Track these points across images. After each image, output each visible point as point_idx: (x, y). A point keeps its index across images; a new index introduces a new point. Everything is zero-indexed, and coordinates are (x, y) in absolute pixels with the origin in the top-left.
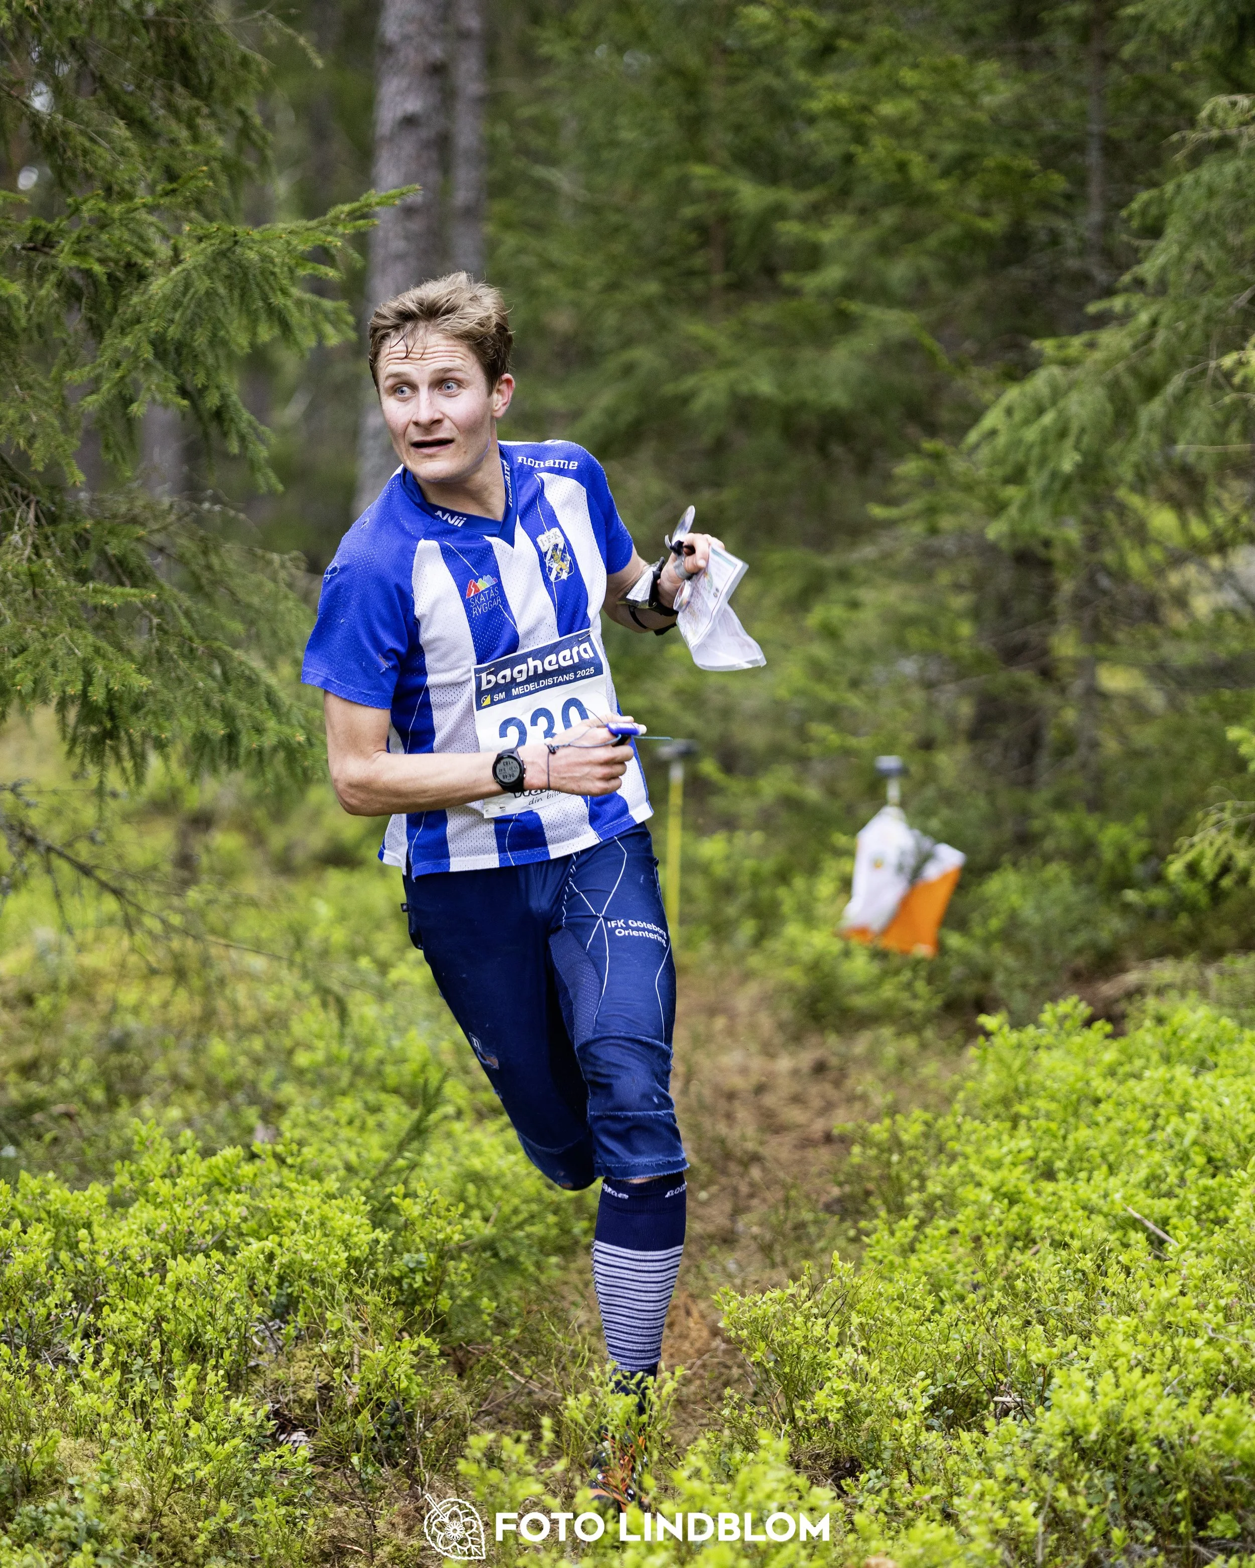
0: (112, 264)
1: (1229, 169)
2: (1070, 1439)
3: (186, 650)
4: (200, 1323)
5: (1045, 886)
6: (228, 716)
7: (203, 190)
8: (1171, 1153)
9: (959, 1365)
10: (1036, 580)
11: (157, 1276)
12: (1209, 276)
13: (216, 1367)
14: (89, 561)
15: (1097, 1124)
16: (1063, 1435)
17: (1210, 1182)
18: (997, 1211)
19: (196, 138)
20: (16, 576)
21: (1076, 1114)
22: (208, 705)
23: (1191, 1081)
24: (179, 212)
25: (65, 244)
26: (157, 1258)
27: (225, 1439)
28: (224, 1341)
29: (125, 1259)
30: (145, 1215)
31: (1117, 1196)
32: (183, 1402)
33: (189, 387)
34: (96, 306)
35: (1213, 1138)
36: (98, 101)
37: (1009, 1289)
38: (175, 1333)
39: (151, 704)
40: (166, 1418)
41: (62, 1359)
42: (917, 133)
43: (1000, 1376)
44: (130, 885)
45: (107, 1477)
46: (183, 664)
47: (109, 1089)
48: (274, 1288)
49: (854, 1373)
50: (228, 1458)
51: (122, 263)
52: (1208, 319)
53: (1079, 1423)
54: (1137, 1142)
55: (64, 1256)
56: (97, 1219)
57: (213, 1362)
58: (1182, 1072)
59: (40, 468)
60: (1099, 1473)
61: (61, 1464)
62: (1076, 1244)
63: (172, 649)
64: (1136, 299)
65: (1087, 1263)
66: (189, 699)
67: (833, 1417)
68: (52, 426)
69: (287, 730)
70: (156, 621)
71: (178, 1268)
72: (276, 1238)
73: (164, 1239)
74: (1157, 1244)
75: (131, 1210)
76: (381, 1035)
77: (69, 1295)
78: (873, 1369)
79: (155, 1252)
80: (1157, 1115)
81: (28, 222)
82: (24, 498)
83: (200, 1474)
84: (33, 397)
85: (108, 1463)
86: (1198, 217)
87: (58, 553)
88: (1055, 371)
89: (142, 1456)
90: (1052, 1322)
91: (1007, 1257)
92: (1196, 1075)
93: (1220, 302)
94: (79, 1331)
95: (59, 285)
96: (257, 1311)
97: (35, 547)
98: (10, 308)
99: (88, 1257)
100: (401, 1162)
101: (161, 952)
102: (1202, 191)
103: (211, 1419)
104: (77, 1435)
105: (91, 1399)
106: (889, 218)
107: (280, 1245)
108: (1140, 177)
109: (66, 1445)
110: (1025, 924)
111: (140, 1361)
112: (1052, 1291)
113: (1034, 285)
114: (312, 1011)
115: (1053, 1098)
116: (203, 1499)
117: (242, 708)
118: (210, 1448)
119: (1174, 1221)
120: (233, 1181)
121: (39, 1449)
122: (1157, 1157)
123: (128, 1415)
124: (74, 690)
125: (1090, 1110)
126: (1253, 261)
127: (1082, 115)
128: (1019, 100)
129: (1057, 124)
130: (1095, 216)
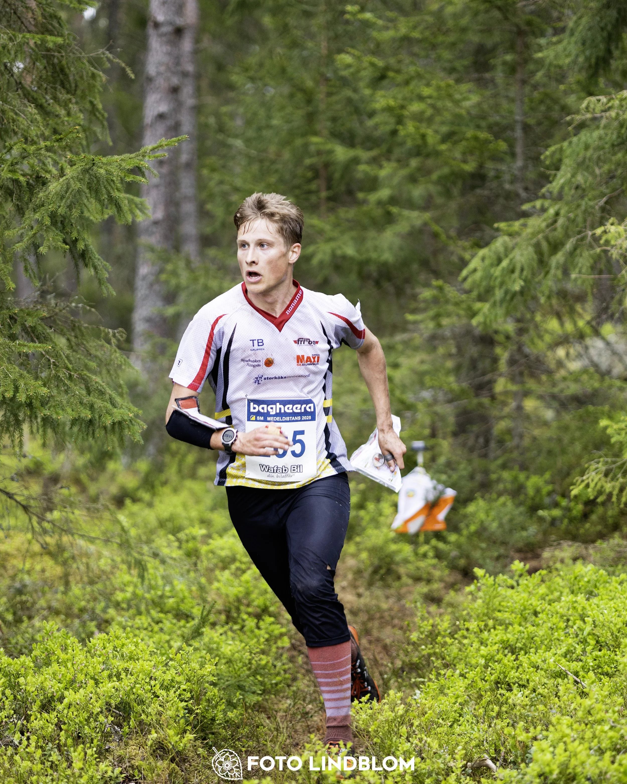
0: (29, 177)
1: (596, 134)
3: (68, 376)
4: (81, 725)
6: (92, 407)
8: (577, 639)
12: (584, 190)
13: (90, 748)
14: (17, 330)
15: (538, 625)
17: (599, 653)
19: (69, 114)
21: (526, 620)
22: (81, 403)
23: (586, 602)
24: (61, 151)
25: (5, 167)
28: (94, 734)
30: (53, 670)
31: (551, 661)
33: (69, 240)
34: (20, 199)
35: (599, 631)
36: (19, 94)
39: (52, 402)
40: (67, 773)
41: (10, 744)
42: (429, 120)
44: (32, 503)
46: (68, 383)
47: (14, 614)
51: (34, 176)
52: (585, 211)
54: (560, 634)
55: (8, 692)
57: (88, 745)
58: (582, 598)
63: (61, 375)
66: (72, 400)
70: (52, 360)
76: (160, 583)
77: (12, 712)
80: (568, 620)
86: (580, 159)
87: (0, 326)
88: (506, 238)
92: (588, 599)
93: (591, 203)
94: (17, 729)
95: (1, 188)
96: (111, 719)
102: (582, 146)
103: (89, 773)
105: (26, 764)
106: (414, 163)
108: (542, 143)
111: (50, 745)
115: (513, 612)
119: (582, 673)
122: (570, 641)
124: (8, 395)
125: (534, 618)
126: (607, 183)
127: (511, 112)
128: (479, 104)
129: (500, 116)
130: (520, 163)
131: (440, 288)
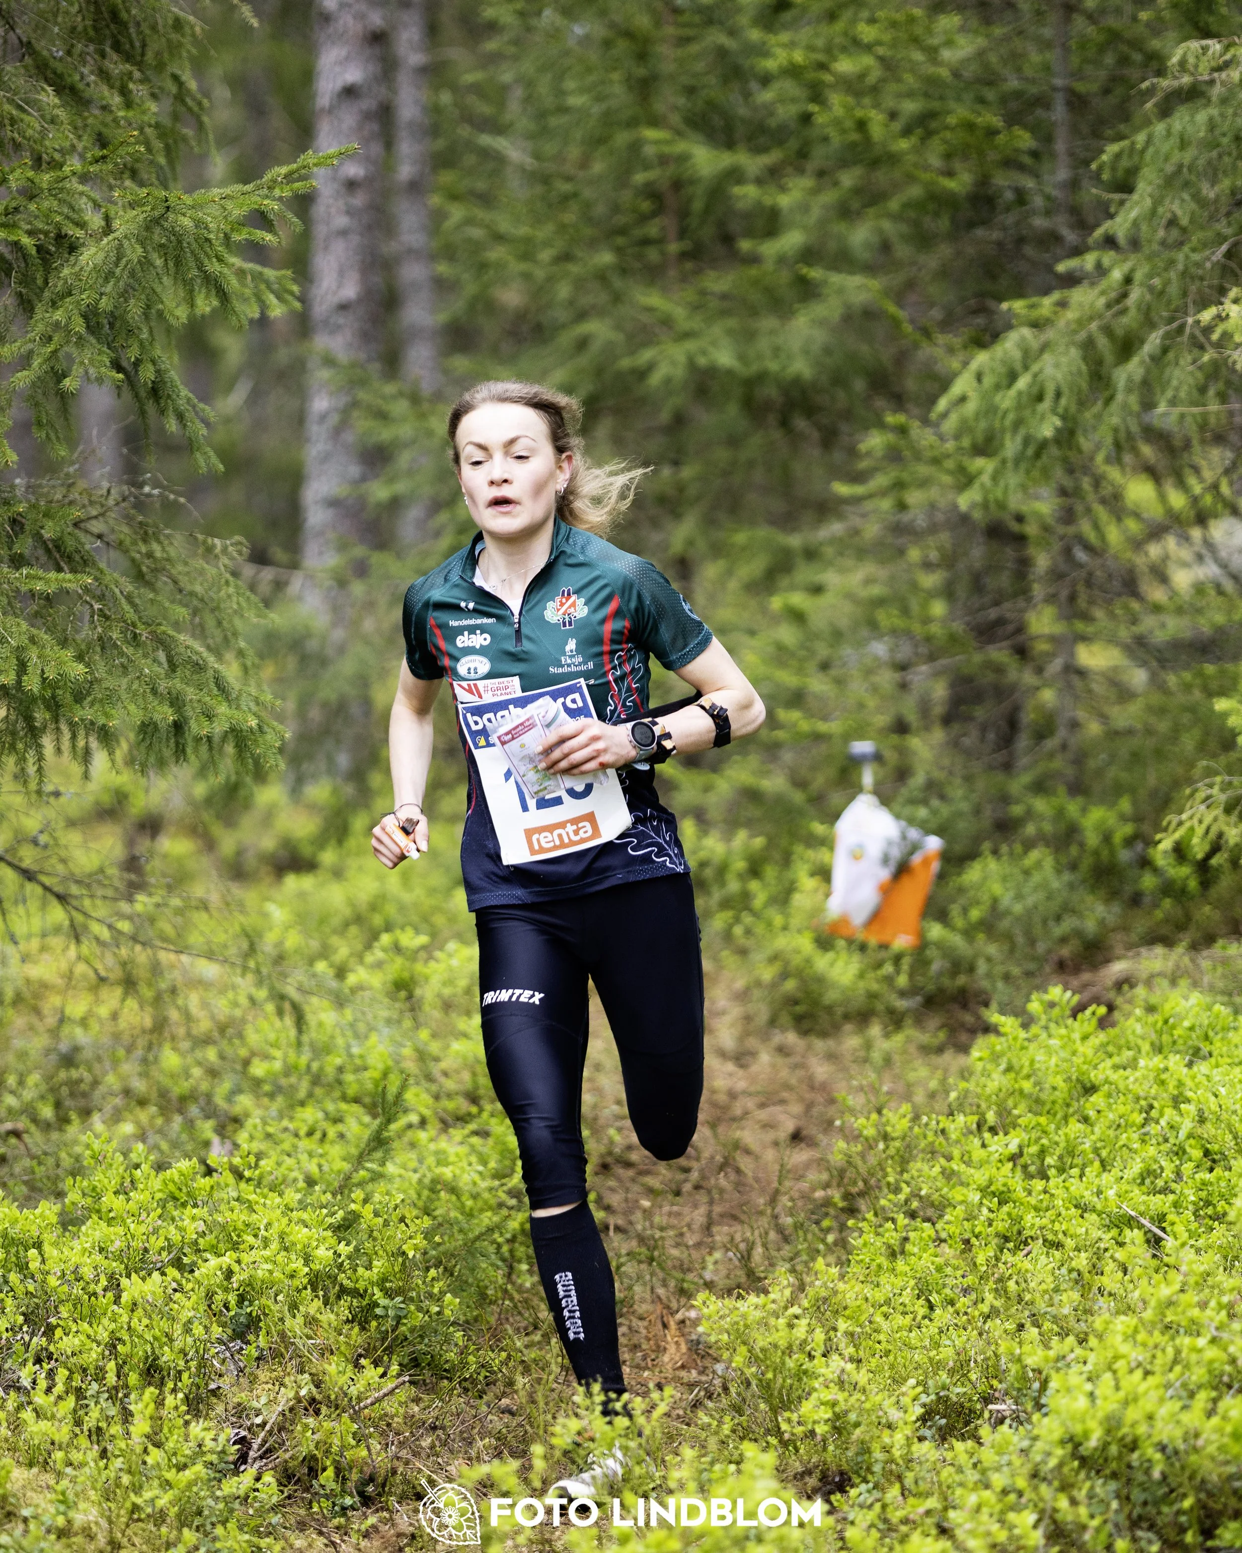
0: (41, 236)
1: (1202, 117)
2: (1069, 1446)
3: (129, 636)
4: (156, 1344)
5: (1027, 873)
6: (176, 702)
7: (137, 158)
8: (1166, 1147)
9: (951, 1372)
10: (1009, 552)
11: (110, 1295)
12: (1184, 230)
13: (174, 1391)
14: (25, 546)
15: (1088, 1118)
16: (1062, 1442)
17: (1207, 1176)
18: (985, 1211)
19: (128, 104)
22: (154, 692)
23: (1184, 1070)
24: (110, 181)
26: (111, 1277)
27: (185, 1467)
28: (182, 1363)
29: (77, 1279)
30: (97, 1233)
31: (1111, 1193)
32: (140, 1427)
33: (124, 363)
34: (25, 281)
35: (1209, 1130)
36: (25, 68)
37: (1001, 1291)
38: (131, 1356)
39: (96, 692)
40: (122, 1445)
41: (14, 1386)
42: (875, 90)
43: (995, 1383)
44: (75, 890)
45: (62, 1508)
46: (128, 651)
47: (57, 1105)
48: (233, 1307)
49: (841, 1383)
50: (190, 1485)
51: (52, 235)
52: (1184, 274)
53: (1078, 1429)
54: (1132, 1137)
55: (14, 1277)
56: (48, 1238)
57: (171, 1385)
58: (1176, 1063)
60: (1100, 1481)
61: (15, 1495)
62: (1069, 1243)
63: (115, 635)
64: (1108, 256)
65: (1082, 1261)
66: (135, 686)
67: (821, 1429)
69: (238, 716)
70: (97, 607)
71: (132, 1287)
72: (235, 1256)
73: (119, 1257)
74: (1155, 1242)
75: (83, 1228)
76: (340, 1041)
77: (20, 1319)
78: (862, 1377)
79: (109, 1271)
80: (1151, 1107)
83: (160, 1503)
85: (63, 1493)
86: (1170, 168)
88: (1026, 332)
89: (99, 1485)
90: (1047, 1325)
91: (997, 1259)
92: (1190, 1065)
93: (1196, 257)
94: (31, 1355)
96: (217, 1331)
99: (38, 1277)
100: (362, 1173)
101: (110, 960)
102: (1174, 141)
103: (170, 1445)
104: (31, 1465)
105: (44, 1425)
106: (848, 179)
107: (239, 1262)
109: (19, 1476)
110: (1007, 912)
111: (95, 1386)
112: (1046, 1292)
114: (266, 1018)
116: (164, 1530)
117: (190, 693)
118: (170, 1475)
119: (1171, 1217)
120: (189, 1194)
122: (1152, 1151)
123: (83, 1442)
124: (7, 680)
125: (1082, 1101)
126: (1228, 214)
127: (1047, 68)
128: (981, 54)
129: (1021, 79)
130: (1063, 174)
131: (902, 430)
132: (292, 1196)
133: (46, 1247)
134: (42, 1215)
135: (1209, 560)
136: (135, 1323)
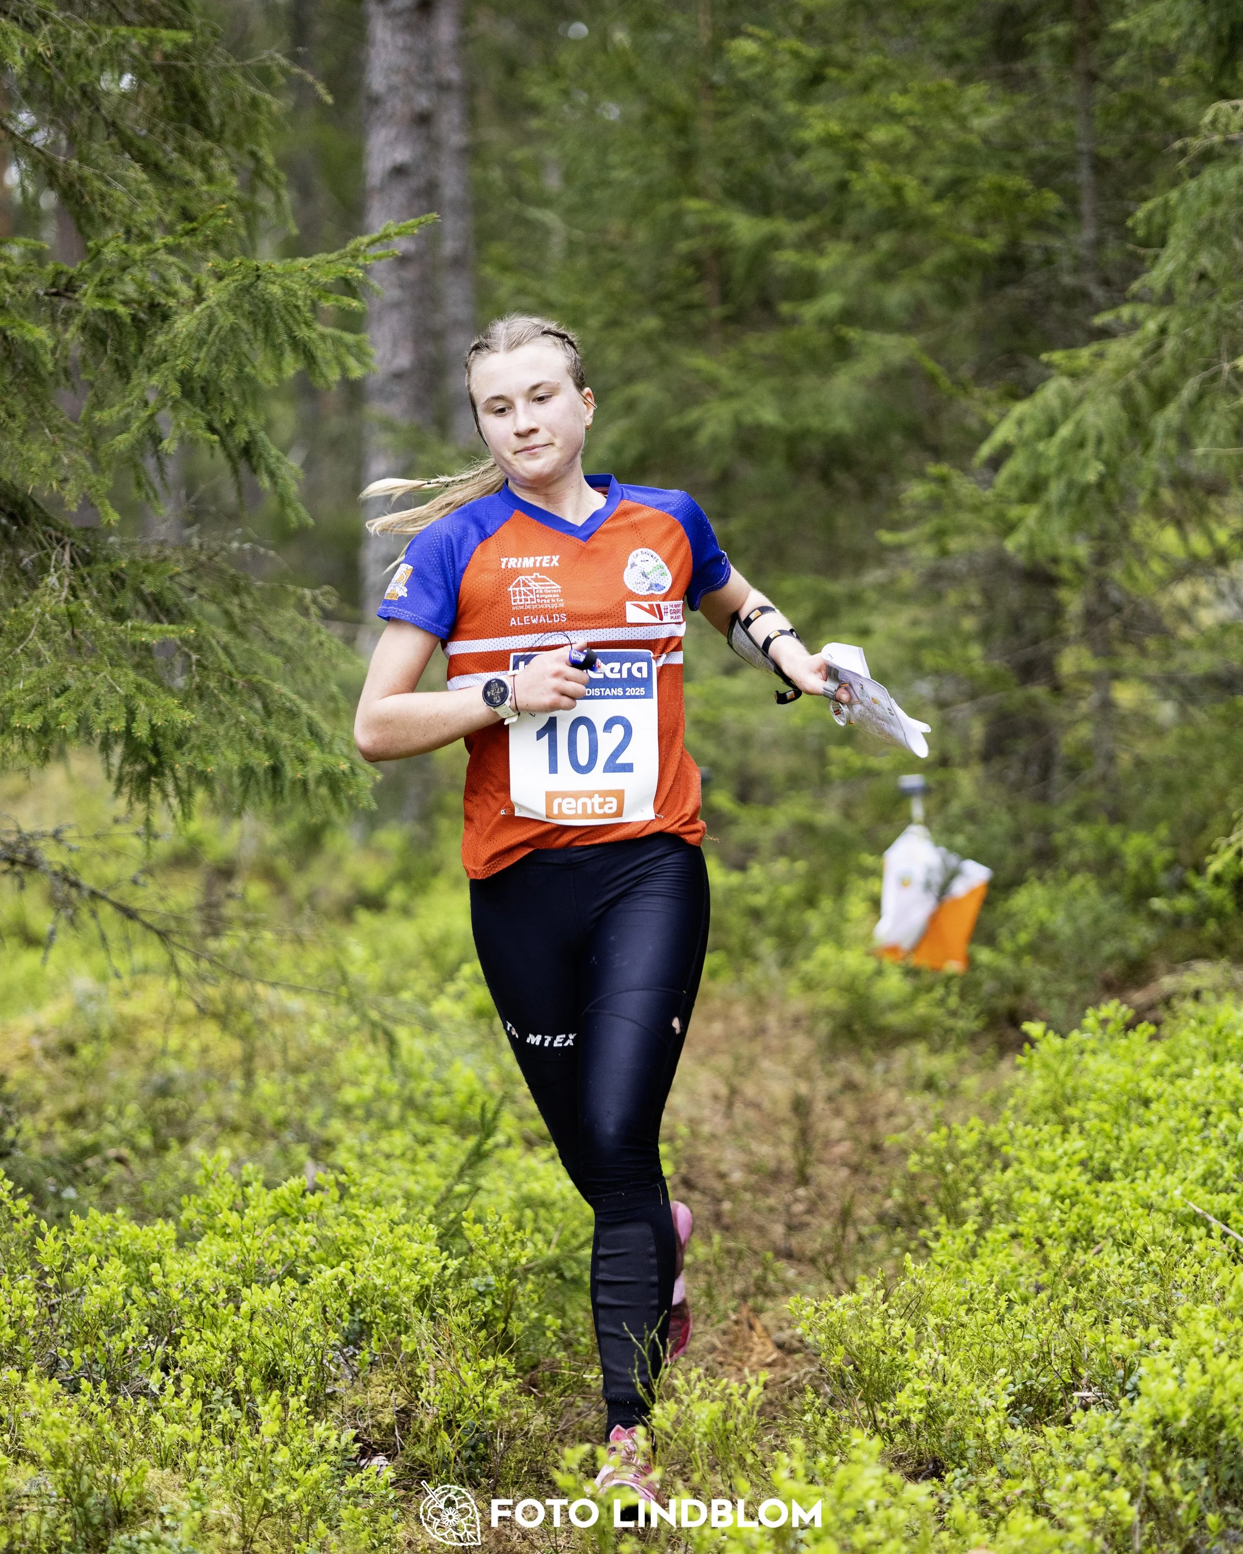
0: (135, 306)
1: (1231, 175)
3: (226, 685)
4: (276, 1350)
6: (271, 747)
7: (220, 230)
9: (1036, 1362)
11: (230, 1305)
12: (1214, 283)
13: (295, 1394)
14: (126, 600)
15: (1149, 1124)
18: (1057, 1212)
19: (210, 179)
20: (54, 617)
21: (1127, 1114)
22: (250, 737)
24: (197, 253)
25: (88, 288)
26: (230, 1288)
27: (310, 1464)
28: (302, 1368)
29: (199, 1291)
30: (214, 1248)
31: (1176, 1193)
32: (270, 1427)
33: (217, 425)
34: (120, 348)
36: (112, 146)
38: (252, 1362)
39: (195, 739)
40: (252, 1444)
41: (143, 1391)
42: (909, 158)
44: (174, 926)
45: (197, 1505)
46: (225, 699)
47: (154, 1133)
48: (346, 1315)
51: (145, 304)
52: (1217, 324)
54: (1192, 1140)
55: (136, 1291)
56: (167, 1253)
57: (292, 1389)
58: (1232, 1071)
59: (74, 508)
61: (151, 1494)
63: (212, 684)
64: (1142, 309)
66: (232, 732)
67: (916, 1418)
68: (83, 467)
69: (331, 759)
70: (195, 657)
71: (252, 1297)
72: (348, 1265)
73: (236, 1270)
75: (199, 1244)
77: (145, 1329)
79: (227, 1283)
80: (1209, 1113)
81: (50, 267)
82: (58, 541)
83: (291, 1498)
84: (63, 439)
85: (197, 1491)
86: (1202, 223)
87: (95, 593)
88: (1065, 381)
91: (1070, 1258)
94: (157, 1363)
95: (83, 328)
96: (332, 1338)
97: (72, 588)
98: (36, 352)
99: (161, 1290)
102: (1206, 197)
104: (162, 1466)
105: (175, 1430)
106: (885, 242)
108: (1131, 194)
109: (155, 1475)
110: (1054, 937)
111: (219, 1391)
113: (1031, 303)
115: (1103, 1099)
117: (285, 739)
118: (298, 1473)
119: (1234, 1215)
120: (300, 1210)
121: (128, 1480)
122: (1212, 1153)
124: (118, 726)
125: (1142, 1110)
127: (1070, 134)
128: (1008, 122)
129: (1046, 143)
130: (1088, 234)
131: (943, 480)
132: (398, 1210)
133: (168, 1261)
134: (161, 1231)
135: (1230, 599)
136: (255, 1331)
